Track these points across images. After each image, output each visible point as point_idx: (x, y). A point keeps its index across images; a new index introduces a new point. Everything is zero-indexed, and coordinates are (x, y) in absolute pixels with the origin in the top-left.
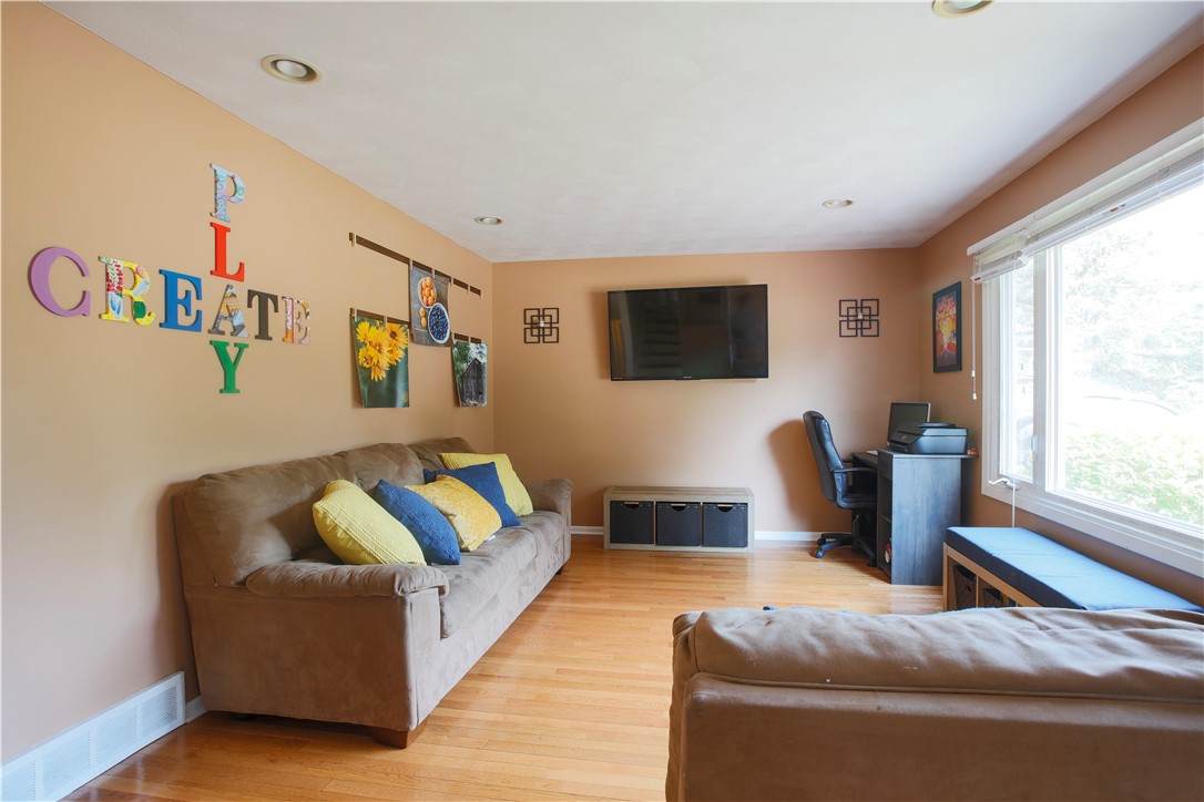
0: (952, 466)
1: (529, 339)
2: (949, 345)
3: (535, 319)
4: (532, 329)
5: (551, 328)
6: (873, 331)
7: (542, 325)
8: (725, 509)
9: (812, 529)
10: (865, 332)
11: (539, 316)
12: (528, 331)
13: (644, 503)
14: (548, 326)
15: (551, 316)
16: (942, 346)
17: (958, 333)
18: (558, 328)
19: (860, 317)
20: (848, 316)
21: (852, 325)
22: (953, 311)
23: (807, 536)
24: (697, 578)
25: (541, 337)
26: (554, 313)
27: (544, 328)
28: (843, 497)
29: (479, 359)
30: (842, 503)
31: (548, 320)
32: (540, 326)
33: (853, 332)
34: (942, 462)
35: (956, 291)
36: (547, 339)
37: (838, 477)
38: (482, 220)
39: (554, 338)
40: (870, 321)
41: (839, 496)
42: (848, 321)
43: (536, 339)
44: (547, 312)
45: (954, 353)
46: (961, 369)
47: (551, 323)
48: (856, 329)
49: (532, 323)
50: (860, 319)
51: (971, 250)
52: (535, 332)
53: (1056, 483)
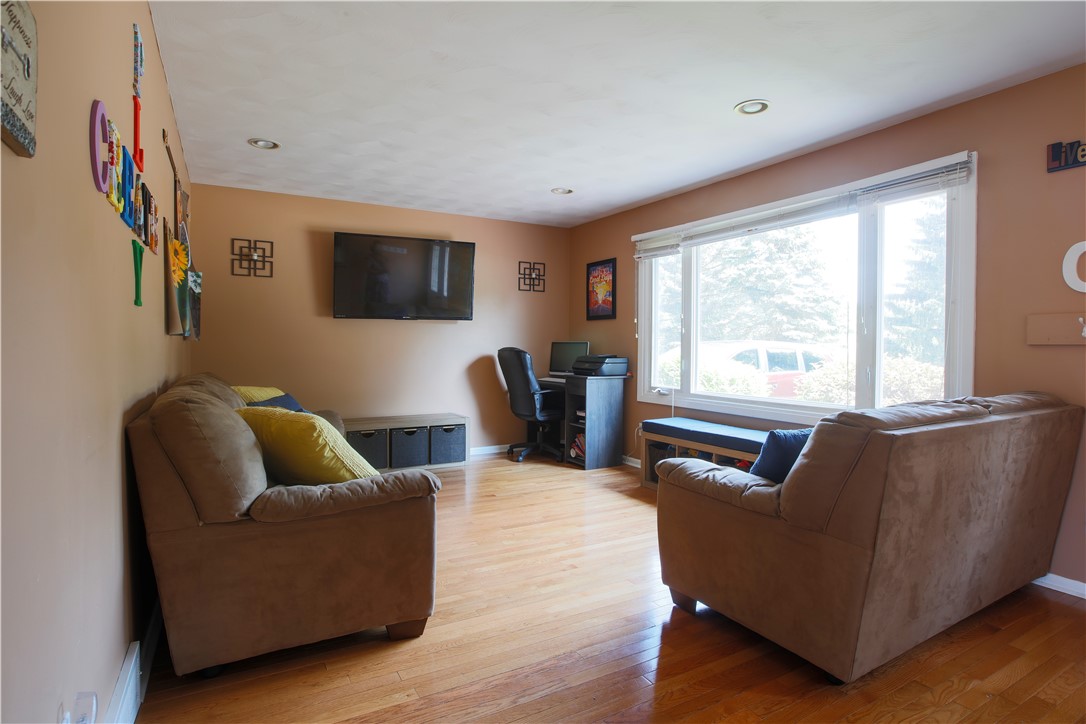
0: (618, 383)
1: (237, 270)
2: (604, 301)
3: (245, 251)
4: (241, 260)
5: (264, 262)
6: (541, 288)
7: (255, 258)
8: (448, 430)
9: (498, 442)
10: (536, 288)
11: (249, 248)
12: (237, 263)
13: (379, 431)
14: (261, 259)
15: (264, 250)
16: (597, 302)
17: (614, 293)
18: (271, 263)
19: (534, 276)
20: (525, 274)
21: (527, 281)
22: (610, 277)
23: (493, 449)
24: (454, 486)
25: (252, 270)
26: (267, 247)
27: (255, 261)
28: (540, 412)
29: (194, 288)
30: (539, 416)
31: (260, 252)
32: (250, 257)
33: (528, 288)
34: (613, 381)
35: (612, 263)
36: (259, 272)
37: (537, 397)
38: (256, 142)
39: (267, 272)
40: (539, 279)
41: (538, 411)
42: (525, 278)
43: (245, 272)
44: (259, 245)
45: (610, 307)
46: (615, 317)
47: (264, 256)
48: (530, 285)
49: (241, 255)
50: (532, 278)
51: (634, 238)
52: (245, 264)
53: (697, 388)
